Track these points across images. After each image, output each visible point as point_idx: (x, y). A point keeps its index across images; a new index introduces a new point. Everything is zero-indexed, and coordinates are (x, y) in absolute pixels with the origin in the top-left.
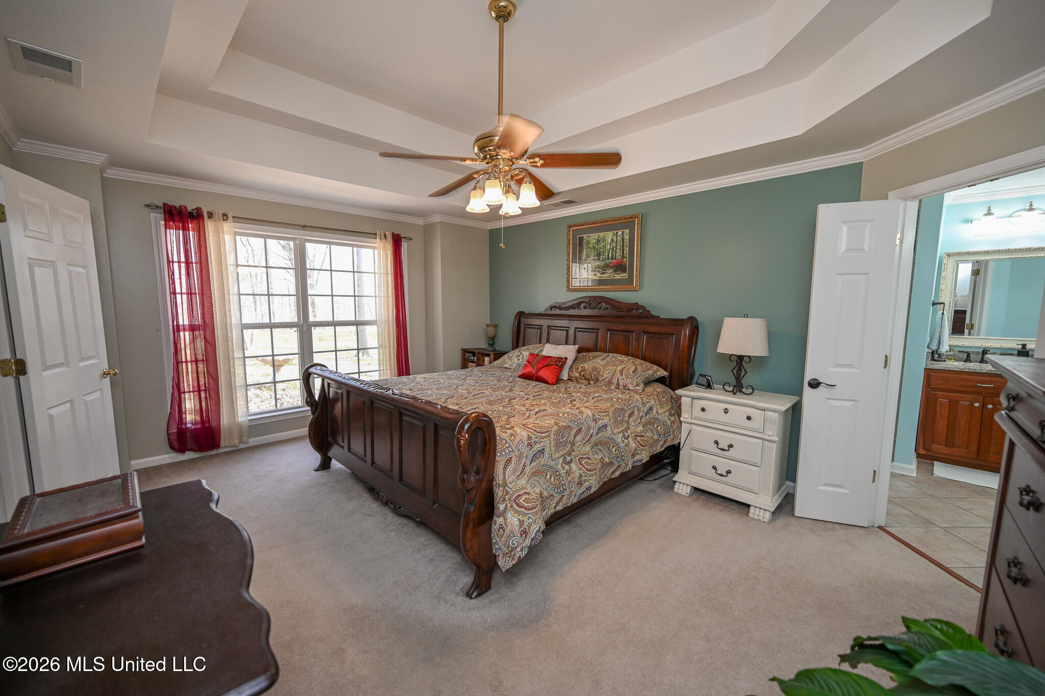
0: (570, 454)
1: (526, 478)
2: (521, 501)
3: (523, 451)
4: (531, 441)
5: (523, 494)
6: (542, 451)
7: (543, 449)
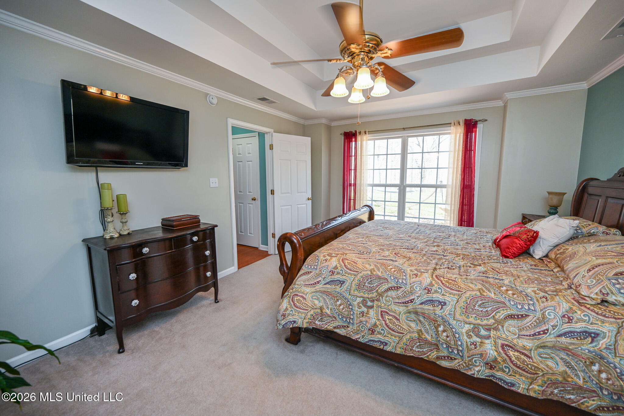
0: (373, 301)
1: (313, 289)
2: (295, 298)
3: (324, 273)
4: (335, 270)
5: (300, 296)
6: (342, 283)
7: (344, 282)
